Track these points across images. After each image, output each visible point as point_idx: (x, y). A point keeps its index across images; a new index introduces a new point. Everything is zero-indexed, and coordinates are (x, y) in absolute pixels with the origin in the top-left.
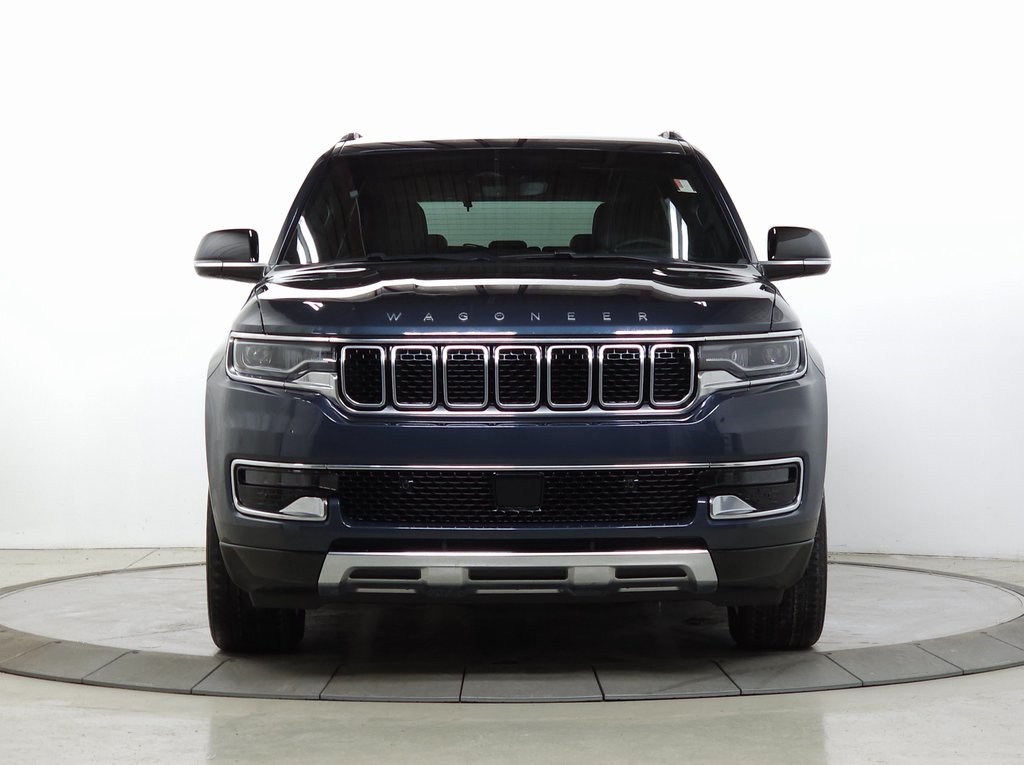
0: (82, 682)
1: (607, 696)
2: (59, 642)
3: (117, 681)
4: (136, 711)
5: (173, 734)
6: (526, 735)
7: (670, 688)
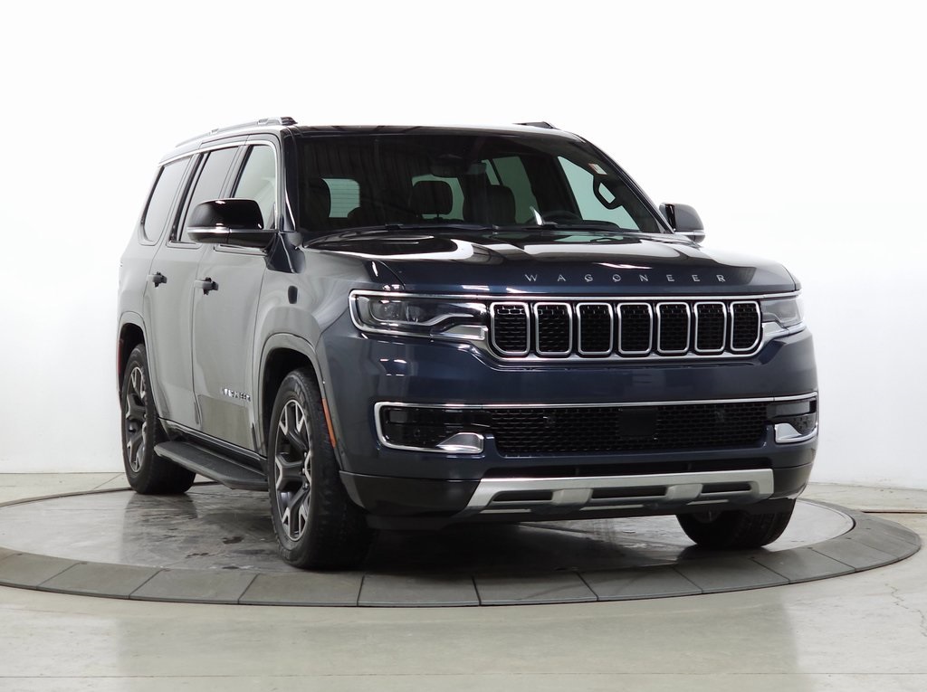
0: (38, 589)
1: (484, 602)
2: (20, 554)
3: (66, 588)
4: (79, 613)
5: (108, 634)
6: (410, 635)
7: (537, 595)
